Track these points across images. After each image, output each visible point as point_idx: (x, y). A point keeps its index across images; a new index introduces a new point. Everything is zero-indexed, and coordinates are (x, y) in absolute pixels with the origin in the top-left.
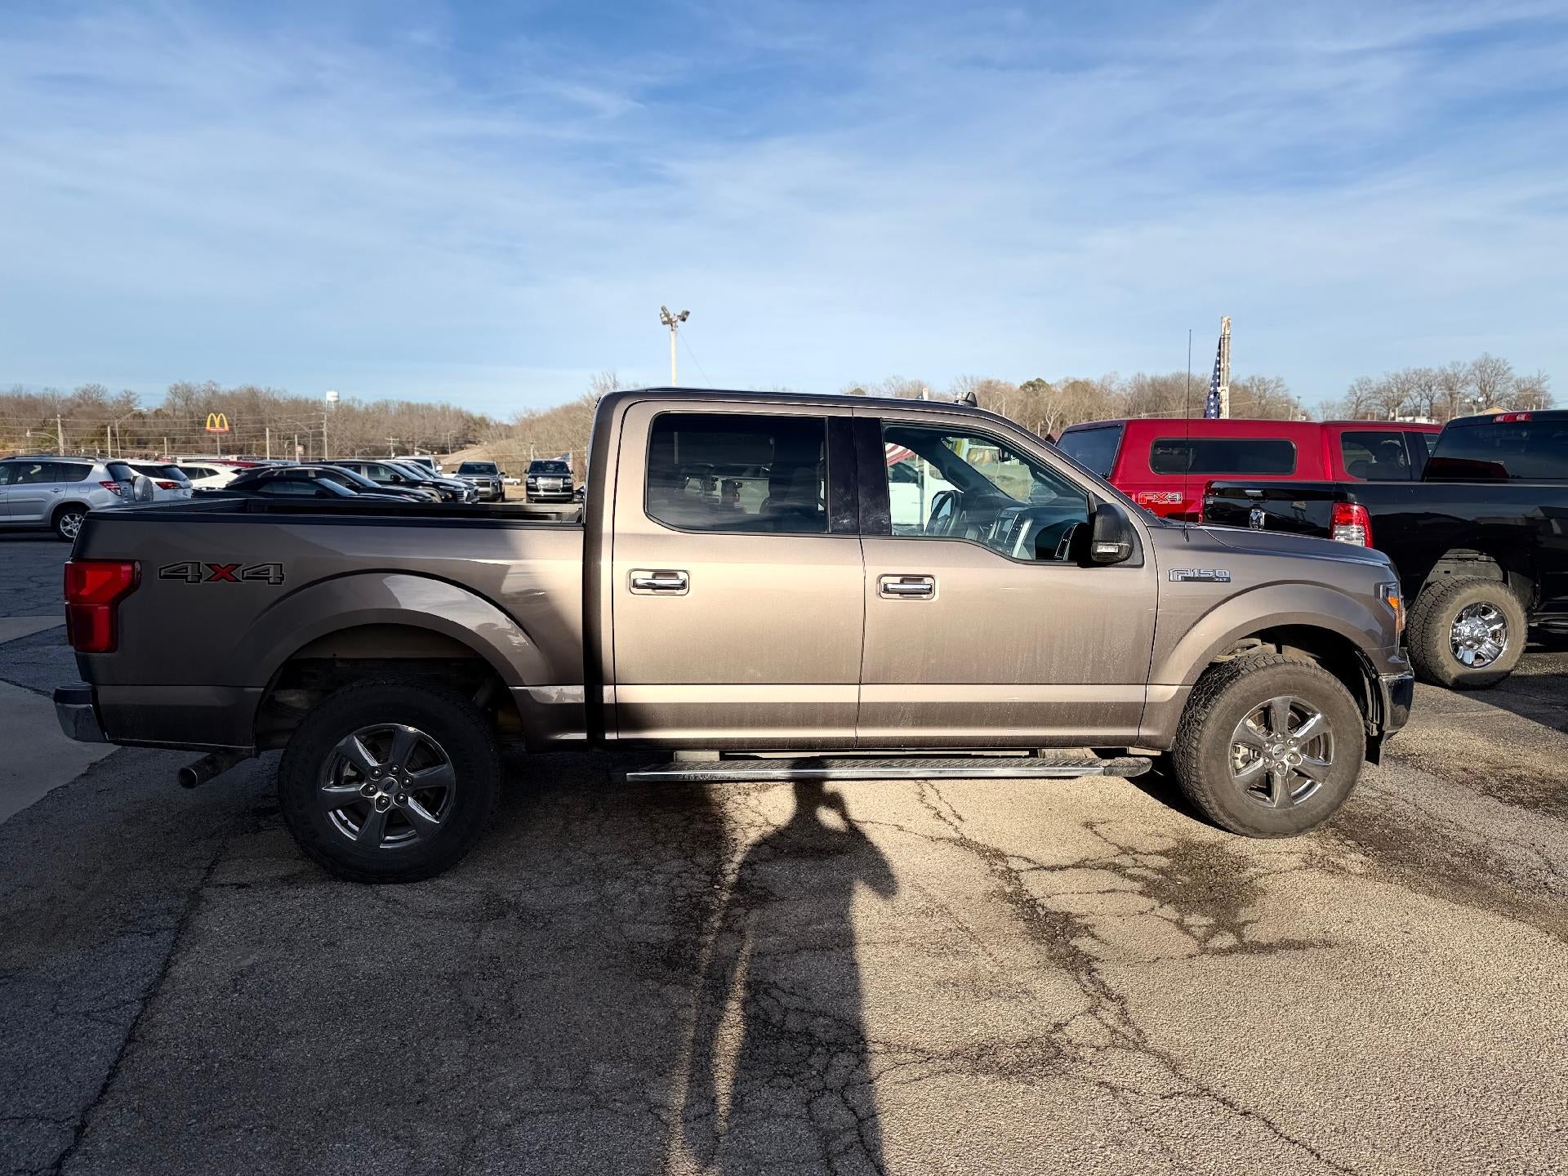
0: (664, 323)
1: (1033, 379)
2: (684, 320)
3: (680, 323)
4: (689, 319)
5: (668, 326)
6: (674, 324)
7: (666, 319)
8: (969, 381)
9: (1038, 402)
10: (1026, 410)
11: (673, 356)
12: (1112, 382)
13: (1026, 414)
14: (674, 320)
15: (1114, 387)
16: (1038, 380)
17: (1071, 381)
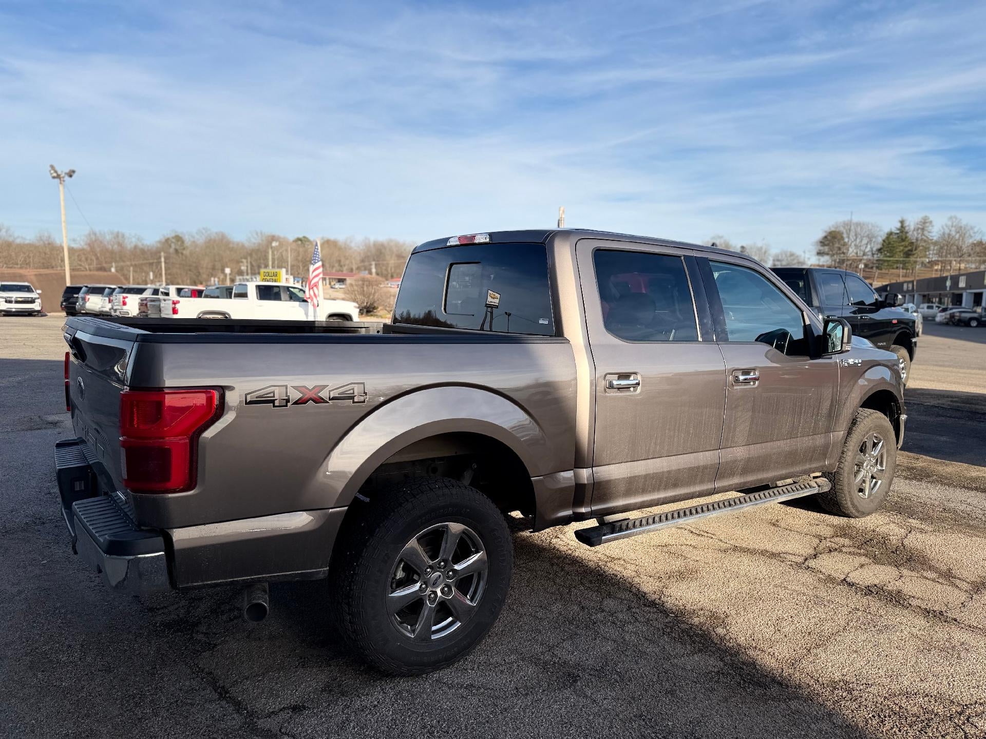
0: (54, 177)
1: (301, 236)
2: (71, 176)
3: (67, 178)
4: (75, 176)
5: (57, 180)
6: (62, 179)
7: (55, 175)
8: (259, 234)
9: (306, 251)
10: (299, 256)
11: (62, 203)
12: (351, 242)
13: (300, 258)
14: (62, 176)
15: (353, 245)
16: (304, 237)
17: (325, 239)
